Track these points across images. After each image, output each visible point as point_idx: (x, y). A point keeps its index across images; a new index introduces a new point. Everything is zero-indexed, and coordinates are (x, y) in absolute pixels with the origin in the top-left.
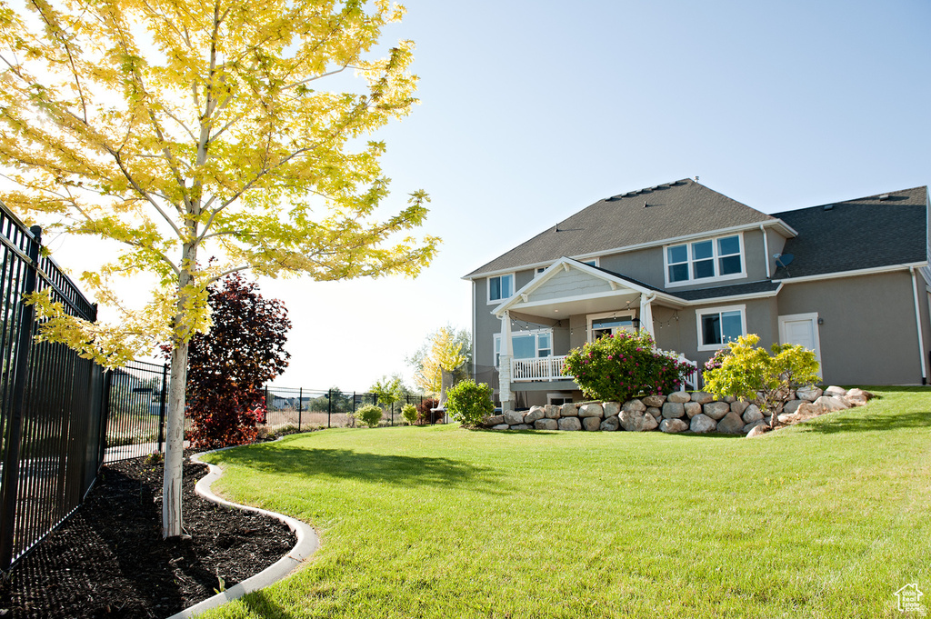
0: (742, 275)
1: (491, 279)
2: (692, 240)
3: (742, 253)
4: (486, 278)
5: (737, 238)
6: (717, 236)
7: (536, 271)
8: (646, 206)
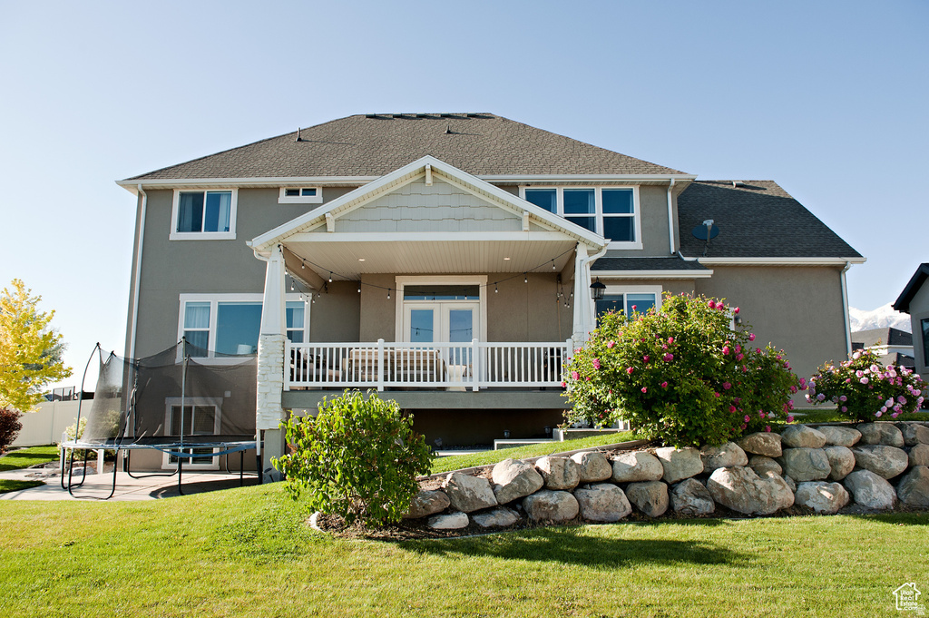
0: (635, 245)
1: (182, 195)
2: (568, 184)
3: (636, 214)
4: (170, 191)
5: (631, 192)
6: (603, 184)
7: (283, 192)
8: (449, 132)
